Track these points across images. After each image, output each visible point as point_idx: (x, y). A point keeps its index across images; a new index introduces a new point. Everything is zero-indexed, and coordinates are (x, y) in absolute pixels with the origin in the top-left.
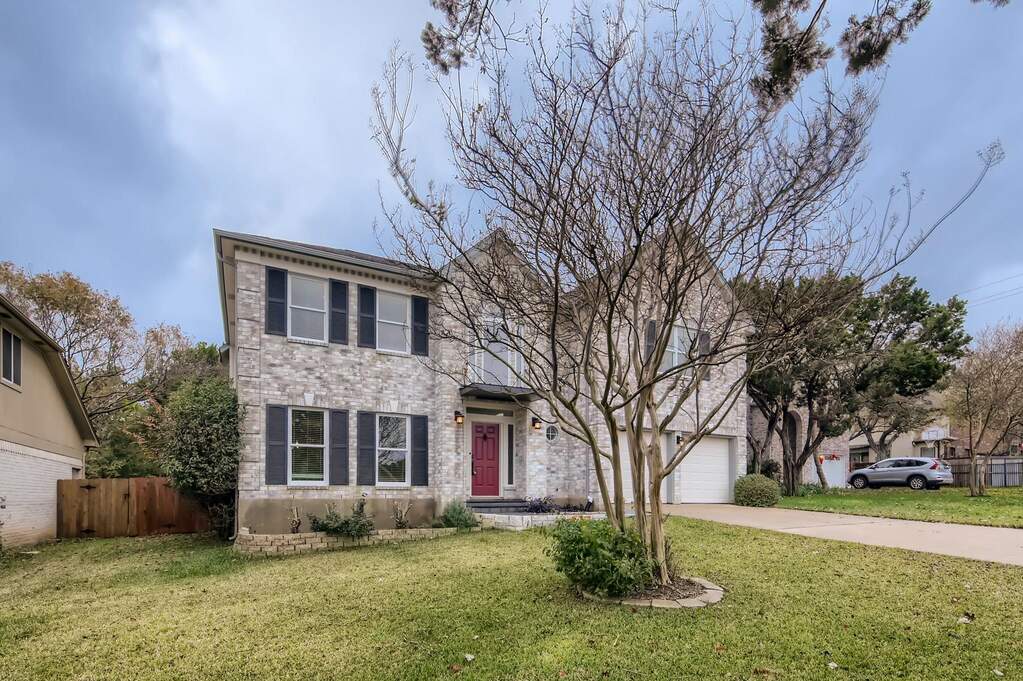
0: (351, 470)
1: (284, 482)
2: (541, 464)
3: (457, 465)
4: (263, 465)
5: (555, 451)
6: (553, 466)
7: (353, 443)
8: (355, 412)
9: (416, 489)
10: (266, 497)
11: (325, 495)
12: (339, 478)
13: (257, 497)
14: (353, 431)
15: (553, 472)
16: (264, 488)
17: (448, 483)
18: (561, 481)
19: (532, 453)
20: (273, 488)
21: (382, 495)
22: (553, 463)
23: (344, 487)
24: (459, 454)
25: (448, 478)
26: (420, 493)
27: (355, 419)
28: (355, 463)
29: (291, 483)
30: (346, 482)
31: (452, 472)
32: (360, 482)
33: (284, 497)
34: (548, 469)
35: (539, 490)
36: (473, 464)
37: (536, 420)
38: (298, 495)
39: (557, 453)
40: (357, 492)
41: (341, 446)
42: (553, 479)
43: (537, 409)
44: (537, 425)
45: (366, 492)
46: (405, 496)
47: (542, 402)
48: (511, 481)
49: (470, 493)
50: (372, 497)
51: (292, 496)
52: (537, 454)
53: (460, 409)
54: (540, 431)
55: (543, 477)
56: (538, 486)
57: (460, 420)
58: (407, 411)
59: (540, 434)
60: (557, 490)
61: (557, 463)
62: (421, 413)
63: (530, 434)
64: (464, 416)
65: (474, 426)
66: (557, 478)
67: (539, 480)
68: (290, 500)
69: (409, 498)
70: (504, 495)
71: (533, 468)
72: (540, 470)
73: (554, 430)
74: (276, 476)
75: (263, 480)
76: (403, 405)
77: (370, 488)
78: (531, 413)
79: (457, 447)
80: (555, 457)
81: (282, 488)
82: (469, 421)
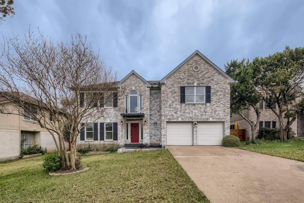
0: (98, 137)
1: (84, 140)
2: (148, 134)
3: (122, 135)
4: (80, 136)
5: (156, 130)
6: (156, 134)
7: (99, 130)
8: (99, 123)
9: (114, 141)
10: (80, 143)
11: (93, 143)
12: (96, 139)
13: (79, 143)
14: (99, 128)
15: (156, 136)
16: (80, 141)
18: (159, 138)
20: (82, 141)
21: (106, 143)
22: (156, 133)
23: (97, 141)
24: (122, 132)
25: (119, 139)
26: (115, 142)
27: (99, 125)
28: (99, 135)
29: (86, 140)
30: (97, 140)
31: (121, 137)
32: (101, 140)
33: (84, 143)
34: (154, 135)
35: (147, 141)
36: (131, 134)
37: (145, 121)
38: (87, 143)
39: (157, 130)
40: (100, 142)
41: (96, 131)
42: (156, 138)
43: (146, 118)
44: (145, 123)
45: (102, 142)
46: (111, 143)
47: (148, 116)
48: (142, 139)
49: (130, 142)
50: (103, 143)
51: (85, 143)
52: (146, 131)
53: (123, 120)
54: (148, 124)
55: (148, 138)
56: (147, 140)
57: (121, 123)
58: (112, 122)
59: (147, 125)
60: (157, 141)
61: (157, 133)
62: (116, 122)
63: (144, 126)
64: (123, 122)
65: (132, 124)
66: (157, 138)
67: (147, 138)
68: (85, 144)
69: (113, 143)
70: (140, 142)
71: (145, 135)
72: (147, 136)
73: (156, 123)
74: (82, 138)
75: (80, 139)
76: (111, 120)
77: (103, 141)
78: (144, 120)
79: (122, 130)
80: (156, 131)
81: (83, 141)
82: (129, 123)
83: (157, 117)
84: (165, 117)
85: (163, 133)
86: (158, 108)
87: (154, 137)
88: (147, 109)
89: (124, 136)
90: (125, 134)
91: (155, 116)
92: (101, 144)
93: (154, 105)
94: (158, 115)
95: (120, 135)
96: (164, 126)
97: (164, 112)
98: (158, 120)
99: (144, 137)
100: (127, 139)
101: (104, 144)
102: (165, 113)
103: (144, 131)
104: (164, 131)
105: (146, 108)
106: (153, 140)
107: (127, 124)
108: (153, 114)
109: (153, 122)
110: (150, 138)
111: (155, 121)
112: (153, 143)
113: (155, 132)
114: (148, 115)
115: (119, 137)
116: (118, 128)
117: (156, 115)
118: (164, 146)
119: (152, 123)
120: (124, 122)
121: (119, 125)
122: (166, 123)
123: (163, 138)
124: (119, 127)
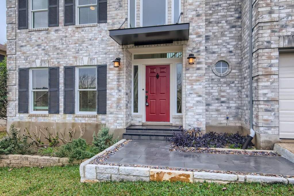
0: (60, 104)
1: (27, 113)
2: (200, 96)
3: (119, 100)
4: (17, 102)
5: (225, 83)
6: (223, 96)
7: (61, 87)
8: (62, 67)
9: (100, 117)
10: (19, 120)
11: (47, 120)
12: (54, 109)
13: (15, 120)
14: (62, 80)
15: (223, 102)
16: (18, 115)
17: (111, 113)
18: (233, 111)
19: (189, 87)
20: (22, 115)
21: (78, 120)
22: (223, 94)
23: (57, 115)
24: (120, 91)
25: (112, 110)
26: (102, 119)
27: (63, 72)
28: (63, 100)
29: (31, 111)
30: (57, 112)
31: (115, 105)
32: (65, 112)
33: (27, 120)
34: (217, 99)
35: (198, 120)
36: (147, 97)
37: (191, 56)
38: (33, 120)
39: (228, 84)
40: (64, 118)
41: (56, 89)
42: (223, 108)
43: (194, 45)
44: (191, 60)
45: (69, 118)
46: (93, 121)
47: (200, 39)
48: (179, 111)
49: (144, 120)
50: (73, 121)
51: (30, 120)
52: (195, 87)
53: (121, 56)
54: (199, 63)
55: (201, 109)
56: (197, 117)
57: (116, 64)
58: (95, 63)
59: (198, 69)
60: (227, 118)
61: (228, 93)
62: (103, 63)
63: (187, 70)
64: (121, 61)
65: (149, 68)
66: (228, 108)
67: (197, 111)
68: (29, 122)
69: (96, 122)
70: (173, 121)
71: (189, 101)
72: (198, 102)
73: (225, 63)
74: (23, 108)
75: (17, 111)
76: (91, 59)
77: (72, 116)
78: (188, 51)
79: (119, 86)
80: (225, 87)
81: (26, 115)
82: (142, 65)
83: (228, 43)
84: (273, 31)
85: (265, 91)
86: (232, 16)
87: (215, 105)
88: (198, 15)
89: (123, 102)
90: (130, 97)
91: (220, 41)
92: (66, 123)
93: (217, 5)
94: (231, 38)
95: (113, 99)
96: (271, 66)
97: (271, 12)
98: (231, 52)
99: (188, 105)
100: (136, 110)
101: (73, 125)
102: (273, 15)
103: (186, 88)
104: (268, 84)
105: (194, 13)
106: (214, 114)
107: (136, 68)
108: (215, 36)
109: (214, 58)
110: (207, 110)
111: (222, 55)
112: (214, 124)
113: (221, 91)
114: (199, 36)
115: (111, 107)
116: (108, 80)
117: (224, 38)
118: (269, 142)
119: (211, 63)
120: (125, 61)
121: (111, 69)
122: (276, 53)
123: (267, 110)
124: (112, 75)
